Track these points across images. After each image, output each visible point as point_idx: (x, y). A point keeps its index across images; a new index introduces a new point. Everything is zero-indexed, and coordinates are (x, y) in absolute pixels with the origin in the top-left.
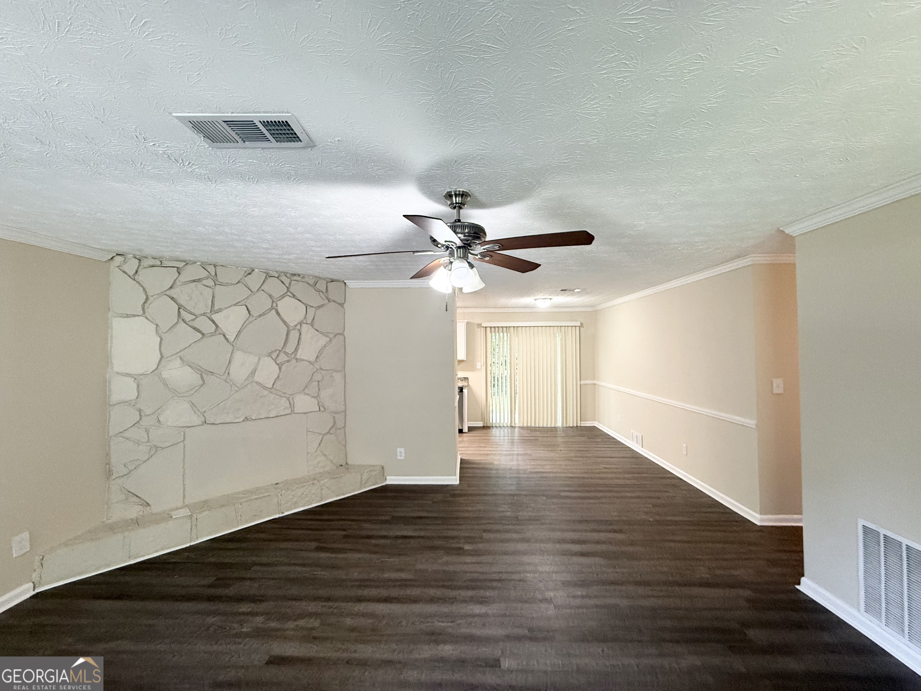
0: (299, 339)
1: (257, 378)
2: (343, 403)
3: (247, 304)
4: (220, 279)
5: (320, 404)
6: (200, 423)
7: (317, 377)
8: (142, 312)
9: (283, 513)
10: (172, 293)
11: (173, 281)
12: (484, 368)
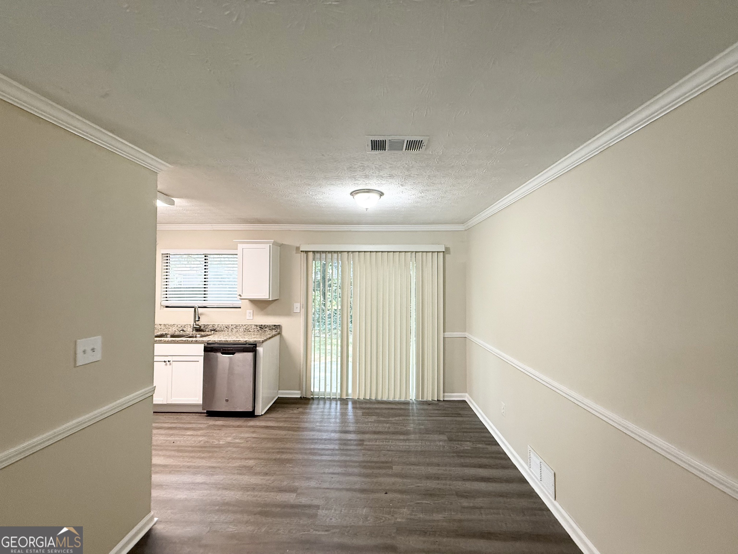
12: (303, 311)
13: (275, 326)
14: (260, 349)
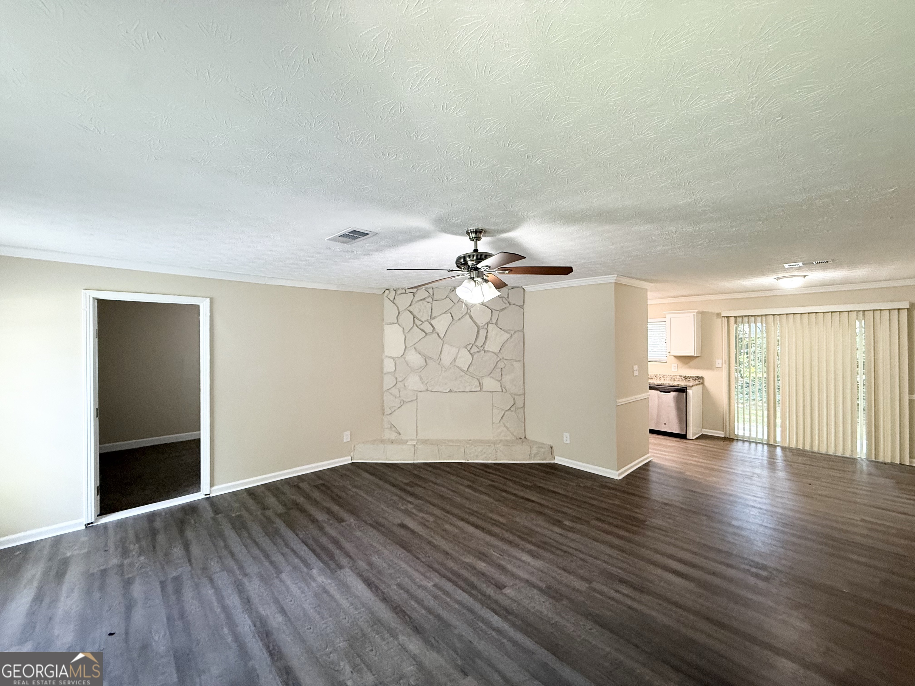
0: (487, 335)
1: (457, 363)
2: (522, 387)
3: (451, 312)
4: (436, 297)
5: (503, 386)
6: (425, 390)
7: (501, 365)
8: (396, 321)
9: (468, 460)
10: (410, 308)
11: (410, 302)
12: (726, 366)
13: (698, 377)
14: (690, 391)
